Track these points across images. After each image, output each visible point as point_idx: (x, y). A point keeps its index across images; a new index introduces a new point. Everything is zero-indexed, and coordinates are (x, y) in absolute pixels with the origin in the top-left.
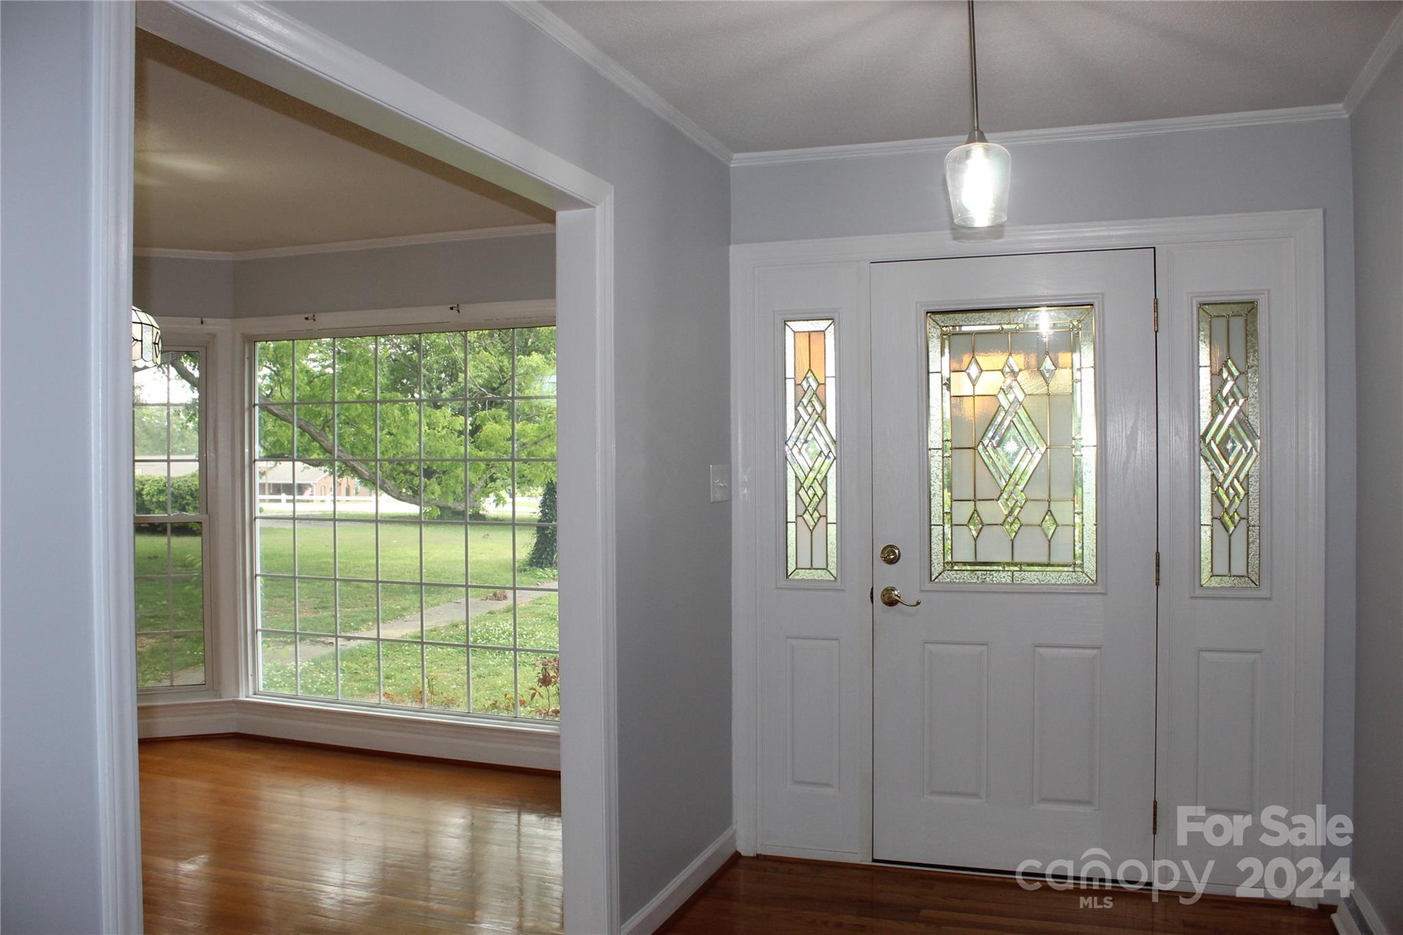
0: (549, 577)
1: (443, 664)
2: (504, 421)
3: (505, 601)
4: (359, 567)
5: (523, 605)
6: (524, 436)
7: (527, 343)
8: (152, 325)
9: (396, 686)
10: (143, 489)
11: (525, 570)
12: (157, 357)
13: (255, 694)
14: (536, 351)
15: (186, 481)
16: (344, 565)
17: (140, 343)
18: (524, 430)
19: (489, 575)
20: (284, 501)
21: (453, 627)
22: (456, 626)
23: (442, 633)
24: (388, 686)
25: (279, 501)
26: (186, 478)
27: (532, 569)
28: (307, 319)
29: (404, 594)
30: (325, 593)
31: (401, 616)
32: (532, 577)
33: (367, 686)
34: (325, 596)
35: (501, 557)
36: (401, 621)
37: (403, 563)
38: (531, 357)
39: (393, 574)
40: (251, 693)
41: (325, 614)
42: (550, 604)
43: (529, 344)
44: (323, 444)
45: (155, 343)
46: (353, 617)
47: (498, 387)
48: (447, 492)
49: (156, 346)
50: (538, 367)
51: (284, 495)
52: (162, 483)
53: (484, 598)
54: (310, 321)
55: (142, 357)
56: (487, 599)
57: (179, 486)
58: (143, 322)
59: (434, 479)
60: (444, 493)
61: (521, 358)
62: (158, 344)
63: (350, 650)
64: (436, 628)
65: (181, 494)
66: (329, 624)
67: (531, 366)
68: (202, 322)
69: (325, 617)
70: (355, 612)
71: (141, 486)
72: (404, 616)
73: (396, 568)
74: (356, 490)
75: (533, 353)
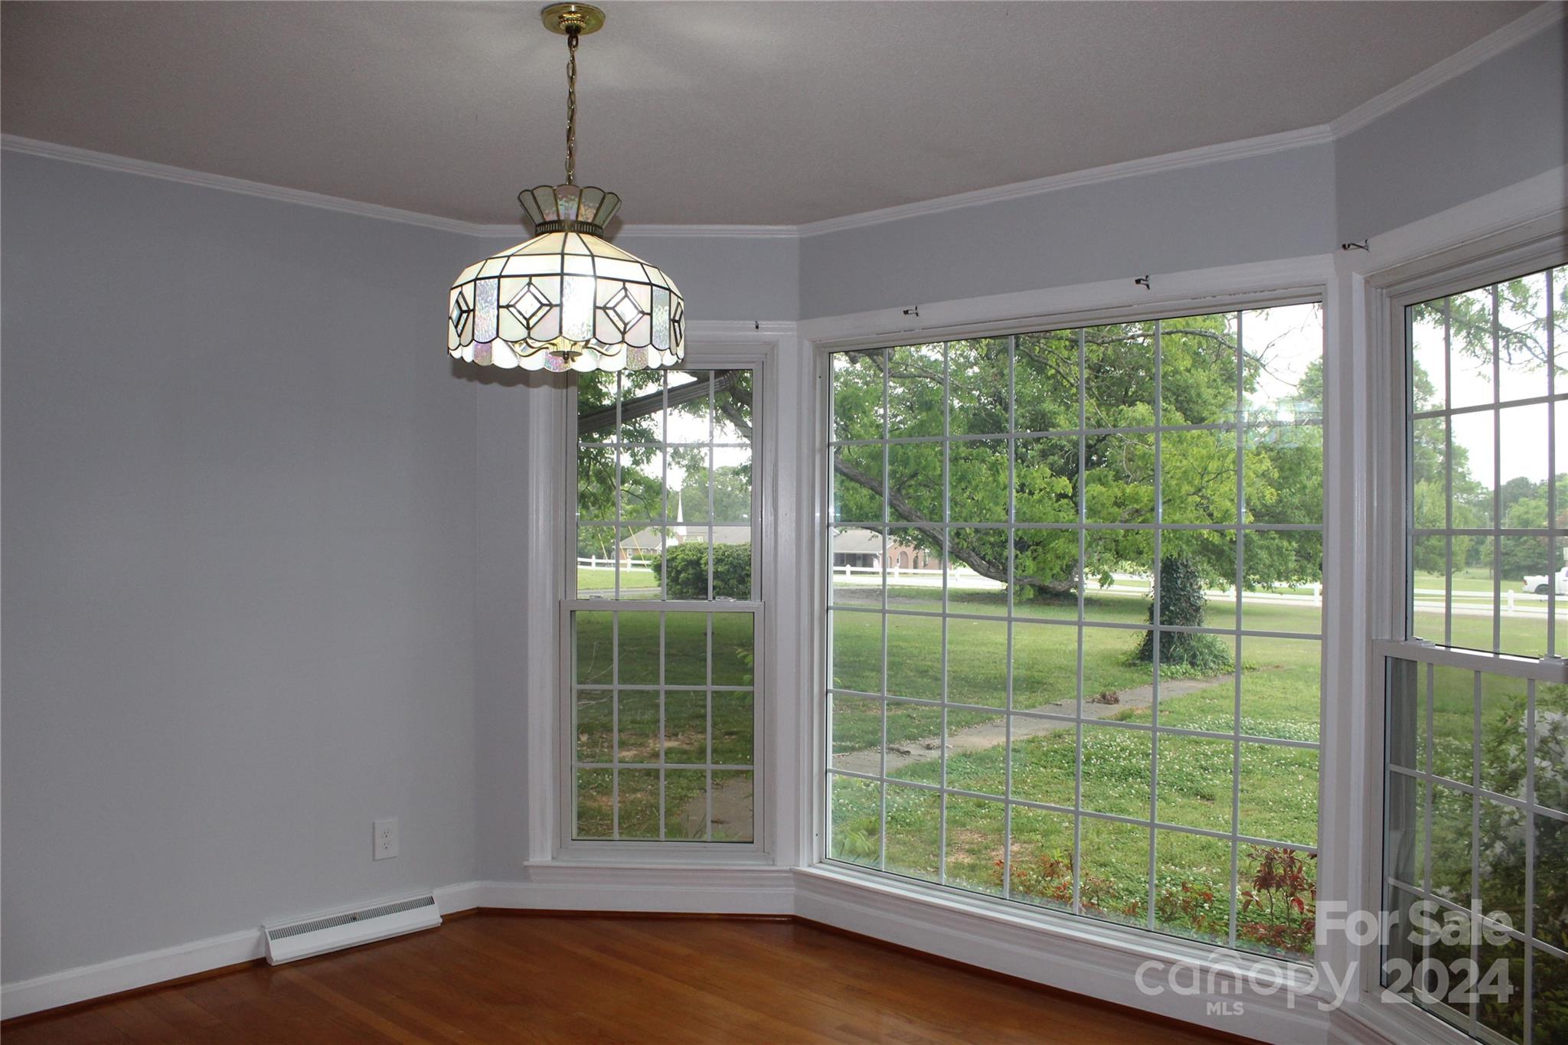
0: (1166, 675)
1: (1049, 790)
2: (1112, 483)
3: (1116, 705)
4: (935, 653)
5: (1139, 712)
6: (1137, 501)
7: (1127, 393)
8: (669, 289)
9: (990, 818)
10: (701, 558)
11: (1135, 665)
12: (678, 345)
13: (821, 862)
14: (1141, 401)
15: (746, 550)
16: (918, 650)
17: (649, 317)
18: (1137, 493)
19: (1091, 669)
20: (848, 573)
21: (1055, 737)
22: (1059, 737)
23: (1043, 747)
24: (982, 818)
25: (844, 572)
26: (746, 547)
27: (1143, 663)
28: (906, 312)
29: (991, 690)
30: (897, 685)
31: (990, 719)
32: (1145, 673)
33: (955, 816)
34: (898, 689)
35: (1103, 648)
36: (989, 725)
37: (987, 650)
38: (1135, 408)
39: (977, 663)
40: (815, 860)
41: (900, 713)
42: (1173, 712)
43: (1130, 393)
44: (898, 508)
45: (674, 321)
46: (932, 717)
47: (1095, 444)
48: (1044, 569)
49: (676, 324)
50: (1144, 419)
51: (848, 566)
52: (721, 552)
53: (1090, 700)
54: (911, 317)
55: (651, 343)
56: (1093, 701)
57: (739, 555)
58: (653, 282)
59: (1029, 553)
60: (1041, 570)
61: (1122, 410)
62: (678, 322)
63: (931, 764)
64: (1034, 738)
65: (740, 564)
66: (903, 726)
67: (1135, 419)
68: (757, 327)
69: (899, 717)
70: (934, 711)
71: (699, 555)
72: (993, 720)
73: (978, 656)
74: (925, 562)
75: (1138, 403)
